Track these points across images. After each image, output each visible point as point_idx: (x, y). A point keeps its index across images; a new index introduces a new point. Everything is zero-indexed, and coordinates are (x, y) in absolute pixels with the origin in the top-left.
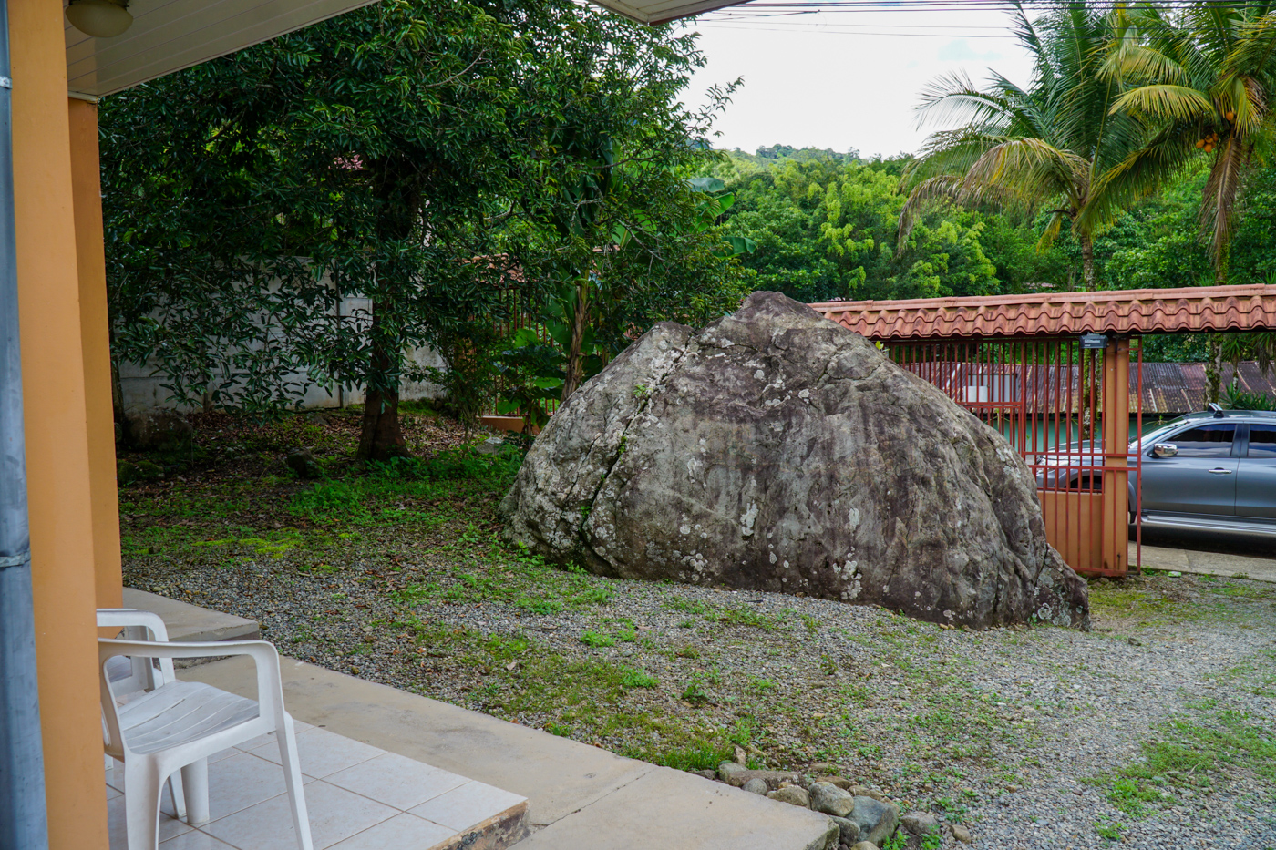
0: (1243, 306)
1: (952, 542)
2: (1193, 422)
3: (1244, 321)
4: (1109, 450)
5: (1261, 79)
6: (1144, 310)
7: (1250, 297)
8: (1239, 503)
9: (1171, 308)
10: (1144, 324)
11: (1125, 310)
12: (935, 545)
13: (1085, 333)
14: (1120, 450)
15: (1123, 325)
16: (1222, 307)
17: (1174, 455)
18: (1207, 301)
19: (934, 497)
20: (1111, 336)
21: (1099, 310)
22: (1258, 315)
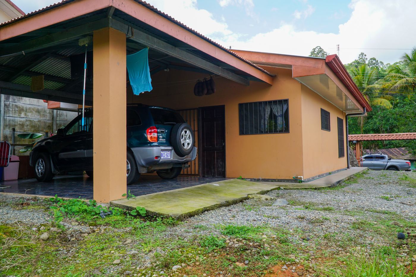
0: (375, 137)
1: (354, 161)
2: (367, 155)
3: (376, 139)
4: (357, 158)
5: (368, 95)
6: (362, 137)
7: (376, 136)
8: (375, 168)
9: (365, 137)
10: (362, 139)
11: (359, 137)
12: (353, 162)
13: (353, 141)
14: (359, 158)
15: (359, 139)
16: (372, 137)
17: (364, 160)
18: (370, 136)
19: (352, 157)
20: (358, 141)
21: (355, 137)
22: (378, 138)
